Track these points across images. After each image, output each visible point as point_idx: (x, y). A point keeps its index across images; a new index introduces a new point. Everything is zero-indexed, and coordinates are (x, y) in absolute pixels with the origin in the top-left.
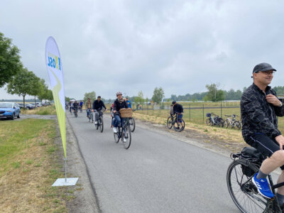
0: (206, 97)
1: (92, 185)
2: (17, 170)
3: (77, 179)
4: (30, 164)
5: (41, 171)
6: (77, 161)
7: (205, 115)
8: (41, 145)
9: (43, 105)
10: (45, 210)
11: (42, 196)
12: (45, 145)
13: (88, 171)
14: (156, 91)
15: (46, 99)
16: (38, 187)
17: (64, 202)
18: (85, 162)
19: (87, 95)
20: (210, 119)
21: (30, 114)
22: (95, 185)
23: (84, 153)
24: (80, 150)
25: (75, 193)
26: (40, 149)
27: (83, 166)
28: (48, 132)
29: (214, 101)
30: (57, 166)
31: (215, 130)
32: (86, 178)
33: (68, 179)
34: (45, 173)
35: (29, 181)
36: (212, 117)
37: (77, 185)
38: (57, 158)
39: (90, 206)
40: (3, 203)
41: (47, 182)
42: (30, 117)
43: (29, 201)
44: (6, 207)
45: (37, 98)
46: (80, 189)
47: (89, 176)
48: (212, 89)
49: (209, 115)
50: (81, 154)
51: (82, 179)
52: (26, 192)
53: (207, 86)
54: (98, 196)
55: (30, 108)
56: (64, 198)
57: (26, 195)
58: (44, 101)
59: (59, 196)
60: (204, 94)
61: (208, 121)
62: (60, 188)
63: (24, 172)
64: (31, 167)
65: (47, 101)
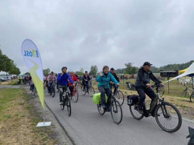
0: (125, 71)
1: (61, 125)
2: (10, 119)
3: (51, 122)
4: (17, 115)
5: (26, 119)
6: (48, 113)
7: (125, 83)
8: (20, 104)
9: (12, 79)
10: (36, 138)
11: (32, 132)
12: (23, 104)
13: (56, 118)
14: (92, 68)
15: (14, 74)
16: (28, 127)
17: (46, 134)
18: (53, 113)
19: (44, 71)
20: (128, 85)
21: (4, 85)
22: (63, 125)
23: (51, 108)
24: (47, 107)
25: (52, 129)
26: (20, 107)
27: (53, 115)
28: (22, 96)
29: (130, 74)
30: (36, 116)
31: (131, 92)
32: (56, 121)
33: (45, 123)
34: (29, 120)
35: (20, 125)
36: (130, 84)
37: (51, 125)
38: (34, 111)
39: (62, 135)
40: (9, 137)
41: (32, 125)
42: (5, 87)
43: (25, 135)
44: (12, 138)
45: (8, 74)
46: (54, 127)
47: (58, 121)
48: (129, 66)
49: (127, 83)
50: (49, 108)
51: (53, 122)
52: (21, 130)
53: (125, 64)
54: (66, 130)
55: (3, 81)
56: (45, 132)
57: (21, 132)
58: (13, 76)
59: (42, 131)
60: (123, 70)
61: (127, 87)
62: (42, 127)
63: (16, 120)
64: (19, 117)
65: (15, 75)
